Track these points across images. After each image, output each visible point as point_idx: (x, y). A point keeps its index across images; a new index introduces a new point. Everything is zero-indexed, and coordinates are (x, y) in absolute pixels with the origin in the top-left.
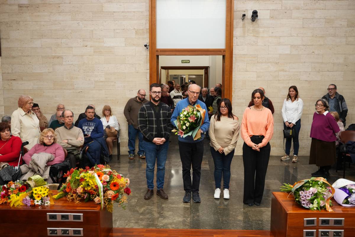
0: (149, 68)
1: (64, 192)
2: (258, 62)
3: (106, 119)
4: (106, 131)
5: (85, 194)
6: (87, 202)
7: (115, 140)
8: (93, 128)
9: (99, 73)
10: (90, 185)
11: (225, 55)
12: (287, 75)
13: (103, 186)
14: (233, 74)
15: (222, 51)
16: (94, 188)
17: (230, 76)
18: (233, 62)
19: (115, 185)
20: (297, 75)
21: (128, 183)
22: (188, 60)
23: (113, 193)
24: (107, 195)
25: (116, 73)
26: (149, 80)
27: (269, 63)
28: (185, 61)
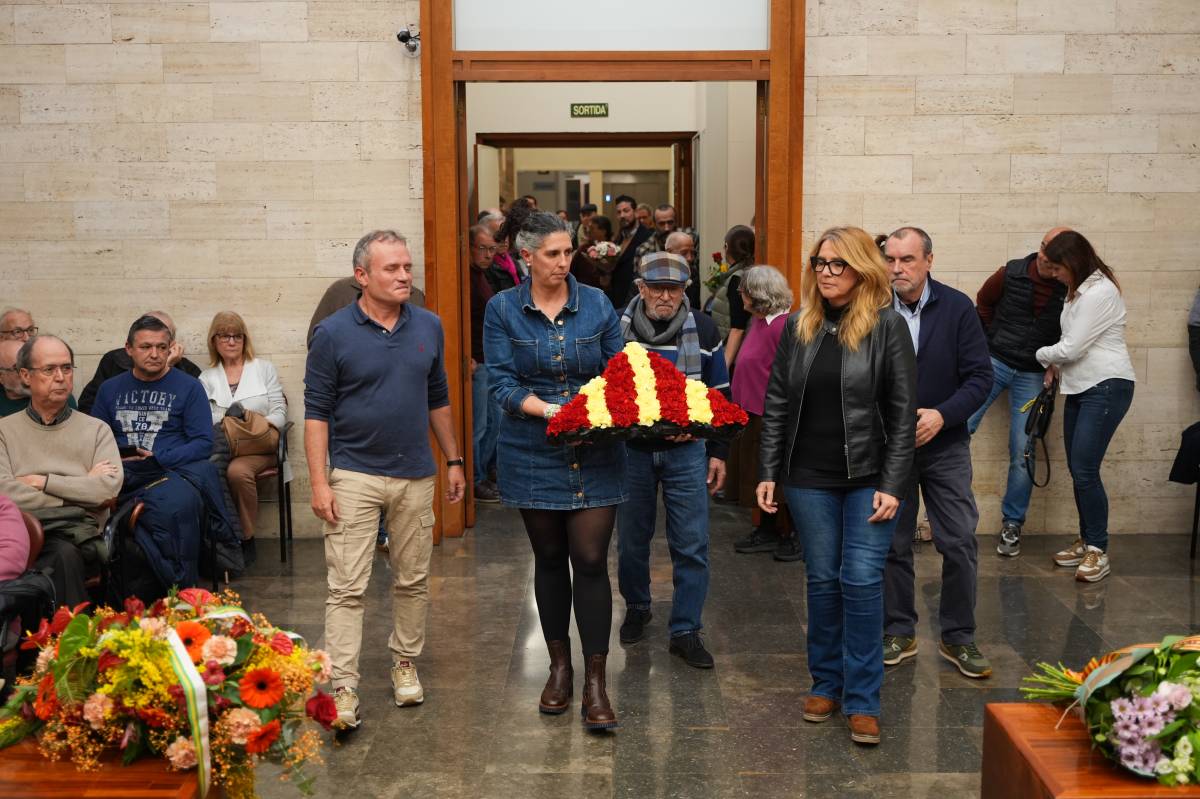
0: (420, 142)
1: (25, 717)
2: (917, 113)
3: (229, 375)
4: (224, 430)
5: (124, 728)
6: (133, 762)
8: (165, 416)
9: (189, 162)
10: (145, 687)
11: (768, 81)
12: (1051, 170)
13: (209, 692)
14: (806, 167)
15: (756, 62)
16: (167, 697)
17: (790, 175)
18: (806, 113)
19: (263, 682)
20: (1095, 169)
21: (323, 672)
22: (601, 105)
23: (255, 721)
24: (226, 727)
25: (270, 163)
26: (422, 196)
27: (966, 113)
28: (586, 106)
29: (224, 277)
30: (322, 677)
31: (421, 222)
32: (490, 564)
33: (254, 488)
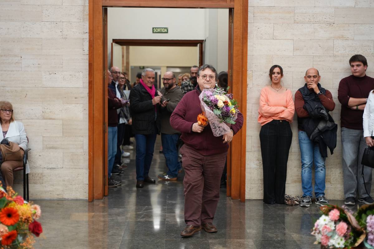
0: (88, 31)
2: (295, 22)
3: (3, 127)
7: (18, 169)
11: (233, 8)
12: (350, 46)
14: (249, 44)
15: (228, 0)
17: (242, 47)
18: (249, 21)
19: (10, 214)
20: (368, 46)
21: (37, 214)
22: (165, 28)
23: (6, 231)
25: (24, 39)
26: (88, 54)
27: (315, 22)
28: (159, 29)
29: (3, 87)
30: (36, 216)
31: (88, 64)
32: (114, 209)
33: (12, 174)
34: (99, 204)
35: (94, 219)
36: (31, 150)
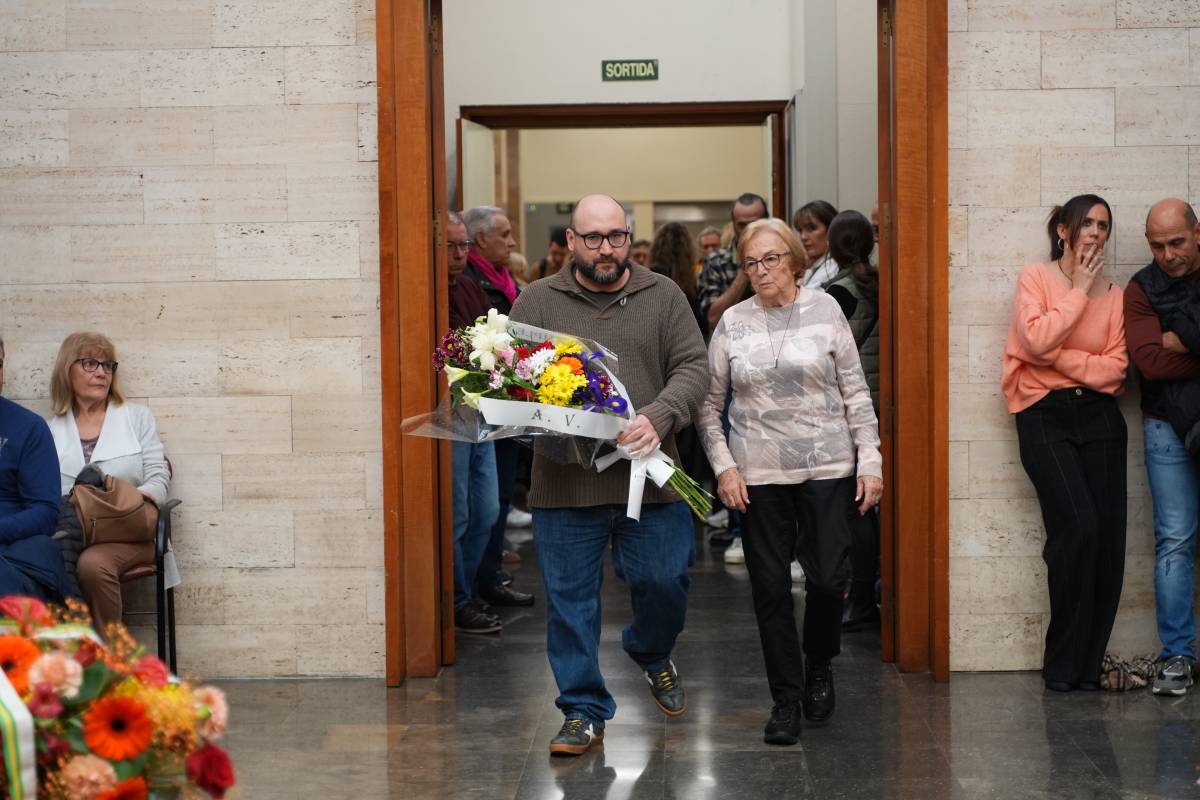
0: (373, 77)
2: (1120, 24)
3: (83, 425)
4: (75, 505)
7: (138, 570)
9: (29, 111)
13: (37, 727)
14: (953, 107)
17: (929, 120)
18: (951, 26)
19: (121, 719)
21: (213, 719)
22: (647, 62)
23: (108, 778)
24: (63, 782)
25: (151, 110)
26: (377, 158)
27: (1194, 24)
28: (624, 65)
29: (81, 282)
30: (213, 728)
31: (376, 195)
32: (477, 709)
33: (119, 592)
34: (427, 693)
35: (409, 747)
36: (179, 506)
